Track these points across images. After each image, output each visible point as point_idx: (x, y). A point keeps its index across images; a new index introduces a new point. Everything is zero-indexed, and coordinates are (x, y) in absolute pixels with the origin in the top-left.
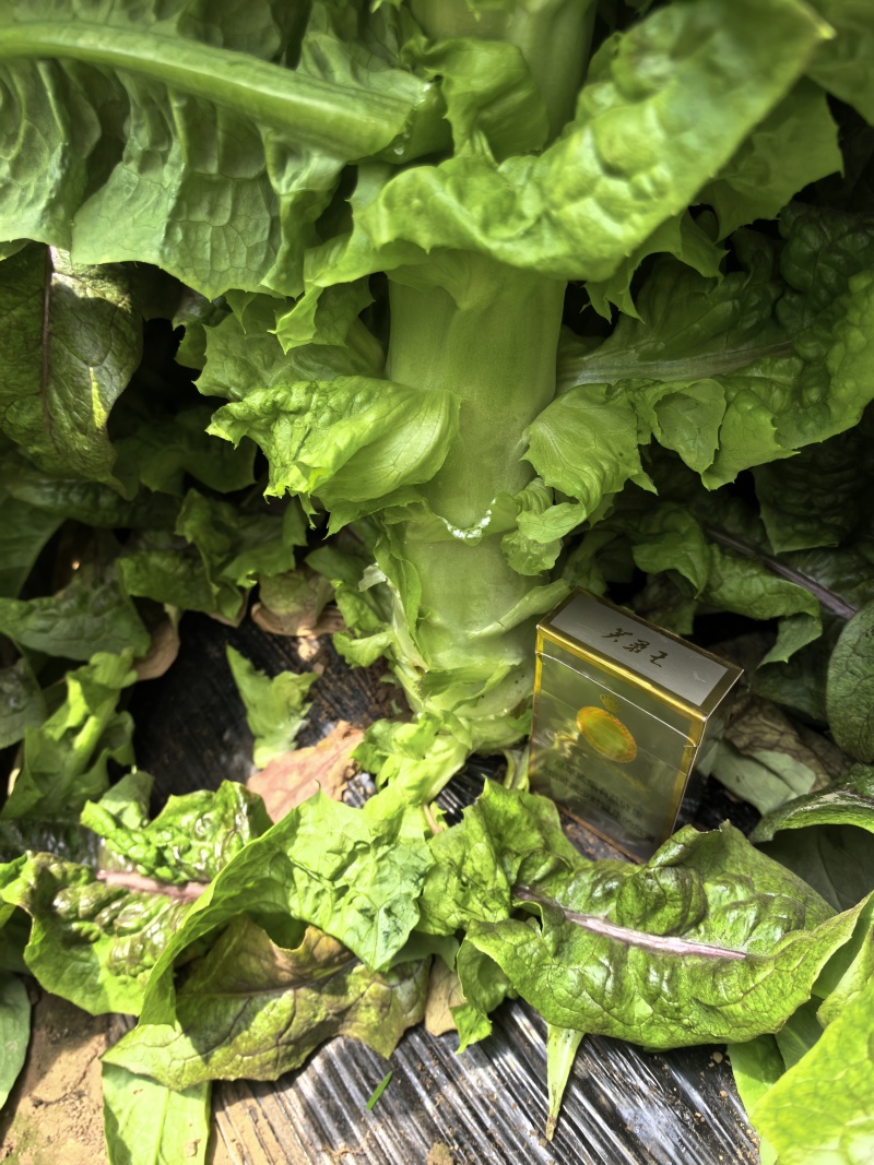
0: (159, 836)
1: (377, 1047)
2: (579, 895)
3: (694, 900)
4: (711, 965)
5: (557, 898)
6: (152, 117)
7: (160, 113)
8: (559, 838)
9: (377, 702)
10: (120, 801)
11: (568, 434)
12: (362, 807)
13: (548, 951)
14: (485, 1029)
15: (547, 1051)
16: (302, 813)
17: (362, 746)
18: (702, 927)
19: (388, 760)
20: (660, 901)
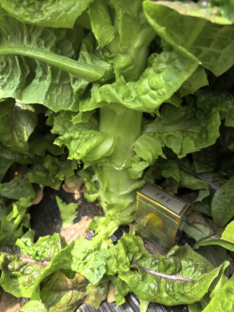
0: (36, 248)
1: (94, 306)
2: (148, 264)
3: (178, 265)
4: (183, 283)
5: (142, 265)
6: (43, 69)
7: (45, 68)
8: (143, 248)
9: (95, 211)
10: (26, 238)
11: (144, 144)
12: (91, 239)
13: (140, 279)
14: (124, 301)
15: (140, 307)
16: (75, 242)
17: (91, 223)
18: (180, 273)
19: (98, 227)
20: (169, 266)
